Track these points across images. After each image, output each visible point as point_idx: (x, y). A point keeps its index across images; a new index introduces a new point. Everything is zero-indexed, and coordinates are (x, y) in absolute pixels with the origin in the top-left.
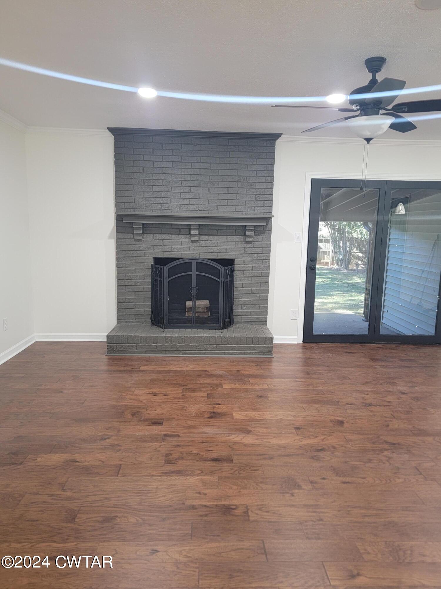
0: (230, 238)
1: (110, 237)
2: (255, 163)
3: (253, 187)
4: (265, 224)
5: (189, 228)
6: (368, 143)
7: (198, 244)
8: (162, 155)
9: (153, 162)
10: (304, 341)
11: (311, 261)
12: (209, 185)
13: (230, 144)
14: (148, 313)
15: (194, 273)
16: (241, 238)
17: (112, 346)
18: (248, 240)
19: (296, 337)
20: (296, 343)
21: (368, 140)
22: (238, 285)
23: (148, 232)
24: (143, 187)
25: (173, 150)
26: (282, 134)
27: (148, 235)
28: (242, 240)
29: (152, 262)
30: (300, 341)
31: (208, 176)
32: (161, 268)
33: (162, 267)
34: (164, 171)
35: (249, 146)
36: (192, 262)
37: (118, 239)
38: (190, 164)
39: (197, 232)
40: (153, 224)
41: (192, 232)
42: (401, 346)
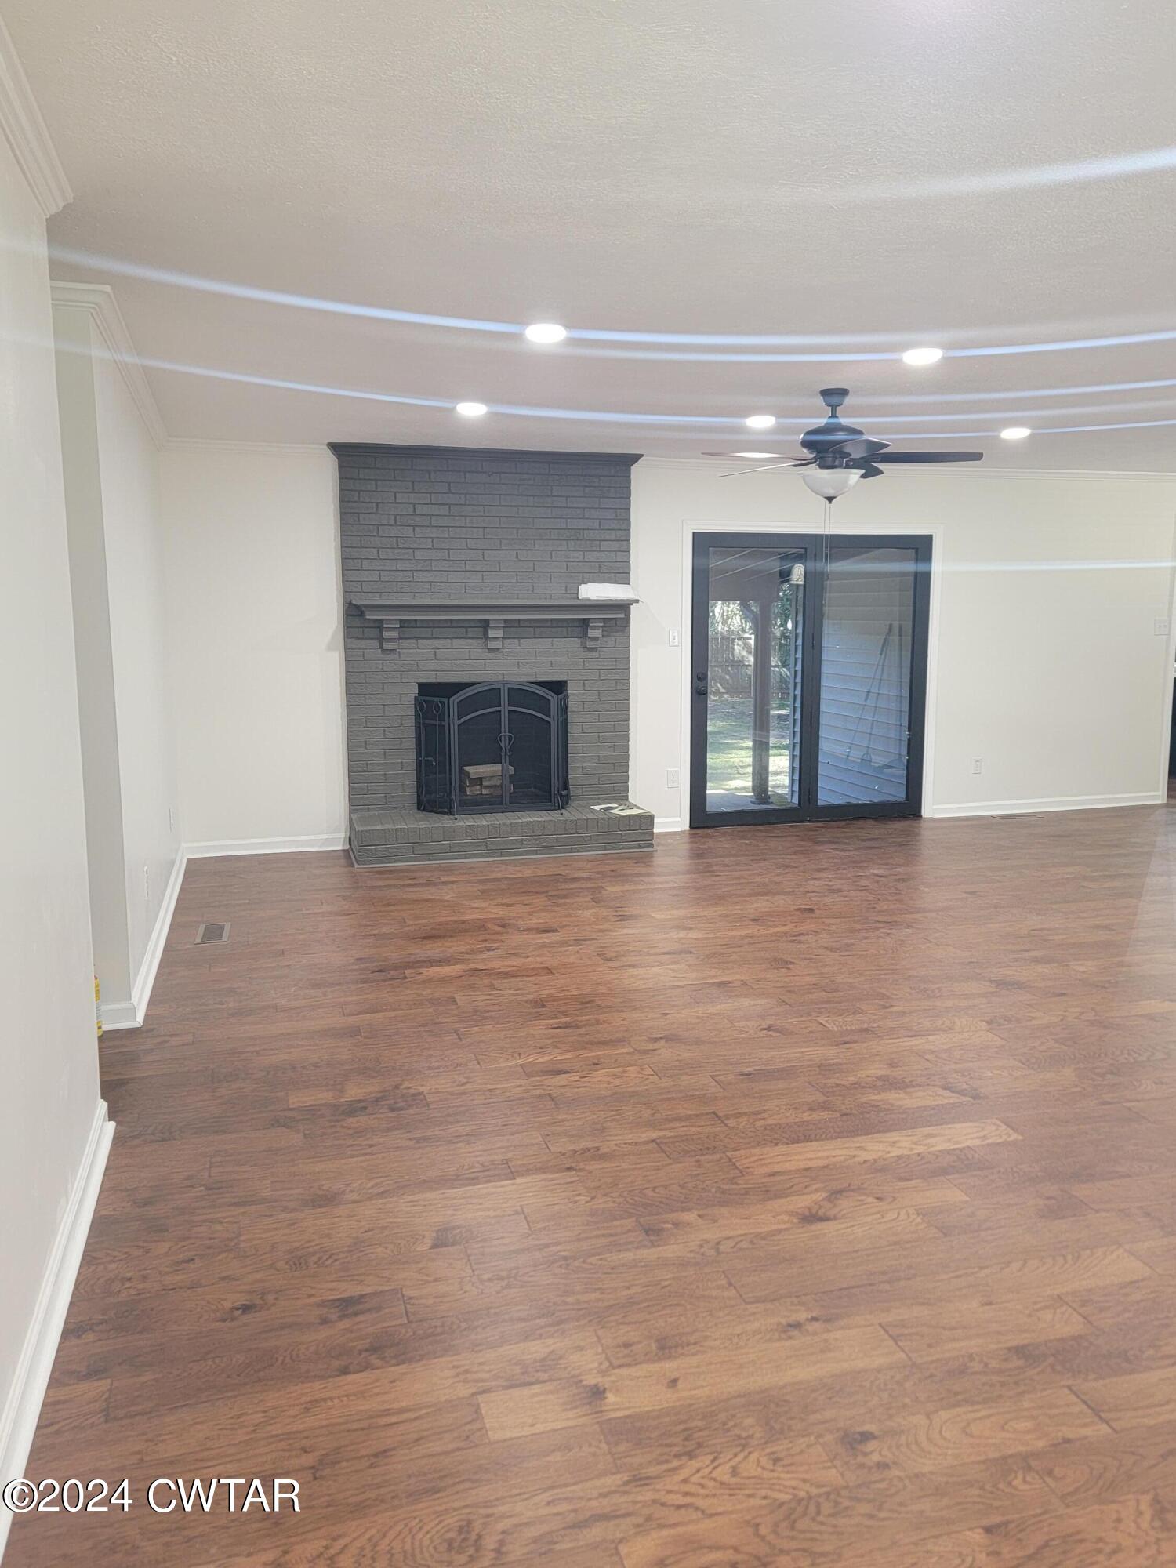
0: (558, 642)
1: (330, 648)
2: (597, 506)
3: (594, 549)
4: (623, 616)
5: (485, 625)
6: (830, 503)
7: (499, 655)
8: (430, 493)
9: (414, 505)
10: (691, 827)
11: (699, 679)
12: (517, 547)
13: (552, 472)
14: (410, 791)
15: (505, 708)
16: (577, 642)
17: (368, 850)
18: (590, 644)
19: (678, 819)
20: (679, 830)
21: (830, 499)
22: (574, 730)
23: (407, 636)
24: (396, 551)
25: (449, 484)
26: (642, 455)
27: (407, 641)
28: (579, 645)
29: (415, 691)
30: (686, 827)
31: (515, 530)
32: (443, 703)
33: (445, 700)
34: (434, 523)
35: (585, 476)
36: (499, 689)
37: (346, 649)
38: (481, 508)
39: (500, 633)
40: (416, 620)
41: (492, 633)
42: (855, 822)
